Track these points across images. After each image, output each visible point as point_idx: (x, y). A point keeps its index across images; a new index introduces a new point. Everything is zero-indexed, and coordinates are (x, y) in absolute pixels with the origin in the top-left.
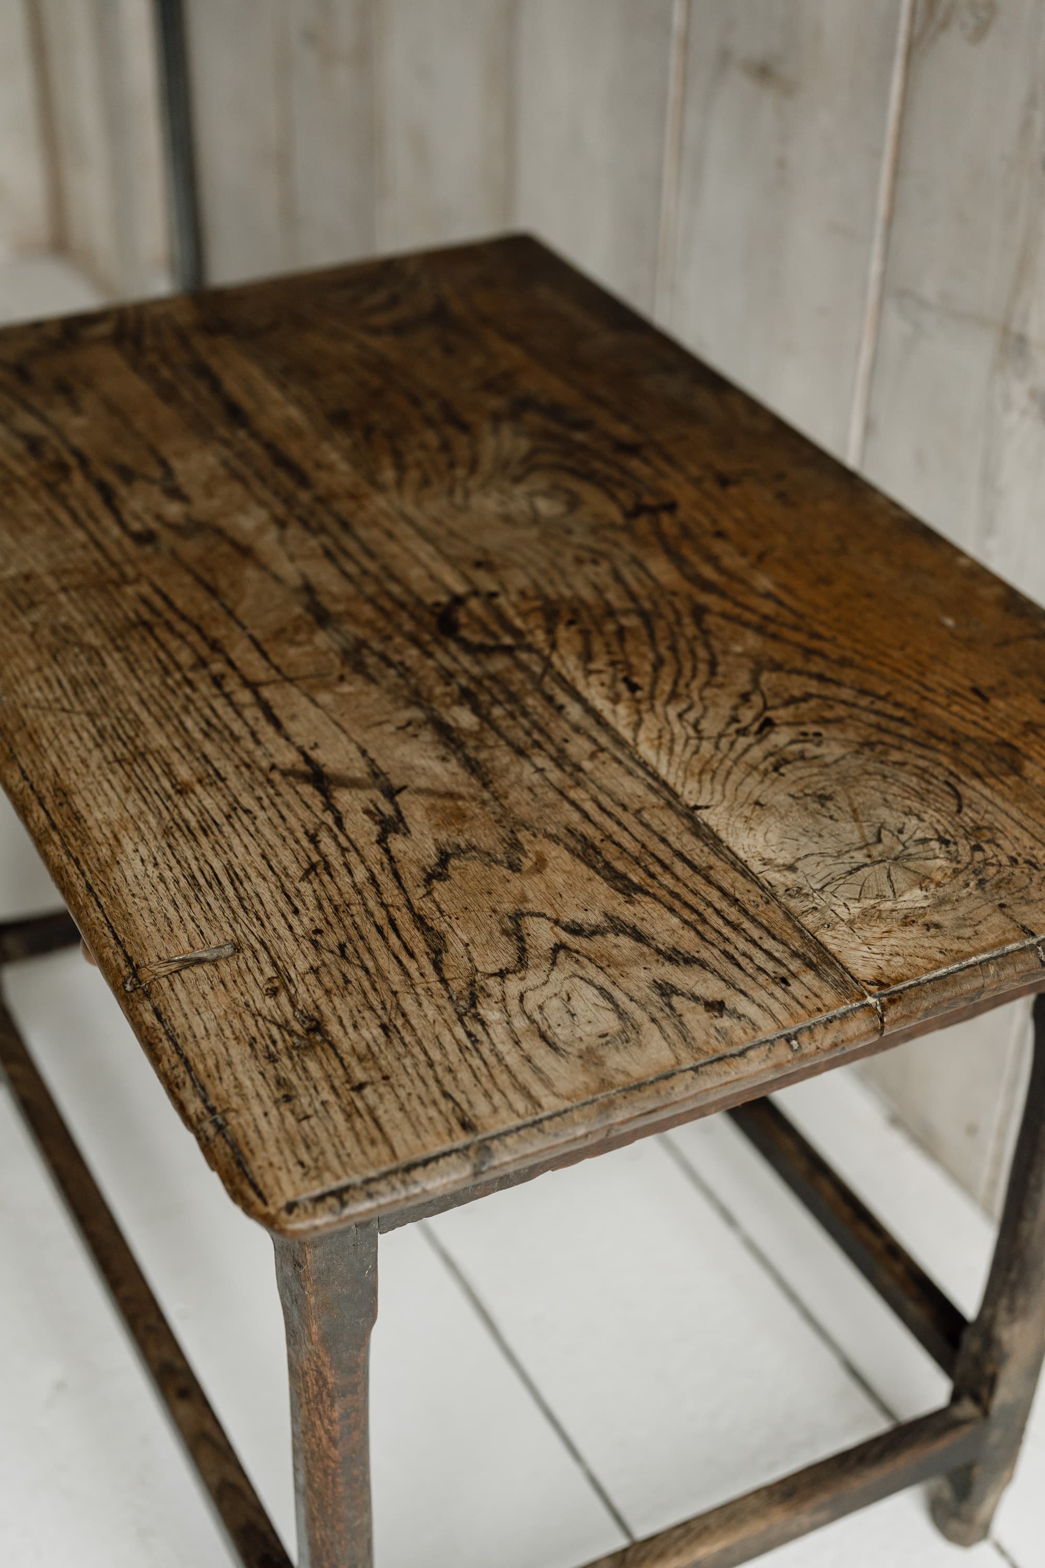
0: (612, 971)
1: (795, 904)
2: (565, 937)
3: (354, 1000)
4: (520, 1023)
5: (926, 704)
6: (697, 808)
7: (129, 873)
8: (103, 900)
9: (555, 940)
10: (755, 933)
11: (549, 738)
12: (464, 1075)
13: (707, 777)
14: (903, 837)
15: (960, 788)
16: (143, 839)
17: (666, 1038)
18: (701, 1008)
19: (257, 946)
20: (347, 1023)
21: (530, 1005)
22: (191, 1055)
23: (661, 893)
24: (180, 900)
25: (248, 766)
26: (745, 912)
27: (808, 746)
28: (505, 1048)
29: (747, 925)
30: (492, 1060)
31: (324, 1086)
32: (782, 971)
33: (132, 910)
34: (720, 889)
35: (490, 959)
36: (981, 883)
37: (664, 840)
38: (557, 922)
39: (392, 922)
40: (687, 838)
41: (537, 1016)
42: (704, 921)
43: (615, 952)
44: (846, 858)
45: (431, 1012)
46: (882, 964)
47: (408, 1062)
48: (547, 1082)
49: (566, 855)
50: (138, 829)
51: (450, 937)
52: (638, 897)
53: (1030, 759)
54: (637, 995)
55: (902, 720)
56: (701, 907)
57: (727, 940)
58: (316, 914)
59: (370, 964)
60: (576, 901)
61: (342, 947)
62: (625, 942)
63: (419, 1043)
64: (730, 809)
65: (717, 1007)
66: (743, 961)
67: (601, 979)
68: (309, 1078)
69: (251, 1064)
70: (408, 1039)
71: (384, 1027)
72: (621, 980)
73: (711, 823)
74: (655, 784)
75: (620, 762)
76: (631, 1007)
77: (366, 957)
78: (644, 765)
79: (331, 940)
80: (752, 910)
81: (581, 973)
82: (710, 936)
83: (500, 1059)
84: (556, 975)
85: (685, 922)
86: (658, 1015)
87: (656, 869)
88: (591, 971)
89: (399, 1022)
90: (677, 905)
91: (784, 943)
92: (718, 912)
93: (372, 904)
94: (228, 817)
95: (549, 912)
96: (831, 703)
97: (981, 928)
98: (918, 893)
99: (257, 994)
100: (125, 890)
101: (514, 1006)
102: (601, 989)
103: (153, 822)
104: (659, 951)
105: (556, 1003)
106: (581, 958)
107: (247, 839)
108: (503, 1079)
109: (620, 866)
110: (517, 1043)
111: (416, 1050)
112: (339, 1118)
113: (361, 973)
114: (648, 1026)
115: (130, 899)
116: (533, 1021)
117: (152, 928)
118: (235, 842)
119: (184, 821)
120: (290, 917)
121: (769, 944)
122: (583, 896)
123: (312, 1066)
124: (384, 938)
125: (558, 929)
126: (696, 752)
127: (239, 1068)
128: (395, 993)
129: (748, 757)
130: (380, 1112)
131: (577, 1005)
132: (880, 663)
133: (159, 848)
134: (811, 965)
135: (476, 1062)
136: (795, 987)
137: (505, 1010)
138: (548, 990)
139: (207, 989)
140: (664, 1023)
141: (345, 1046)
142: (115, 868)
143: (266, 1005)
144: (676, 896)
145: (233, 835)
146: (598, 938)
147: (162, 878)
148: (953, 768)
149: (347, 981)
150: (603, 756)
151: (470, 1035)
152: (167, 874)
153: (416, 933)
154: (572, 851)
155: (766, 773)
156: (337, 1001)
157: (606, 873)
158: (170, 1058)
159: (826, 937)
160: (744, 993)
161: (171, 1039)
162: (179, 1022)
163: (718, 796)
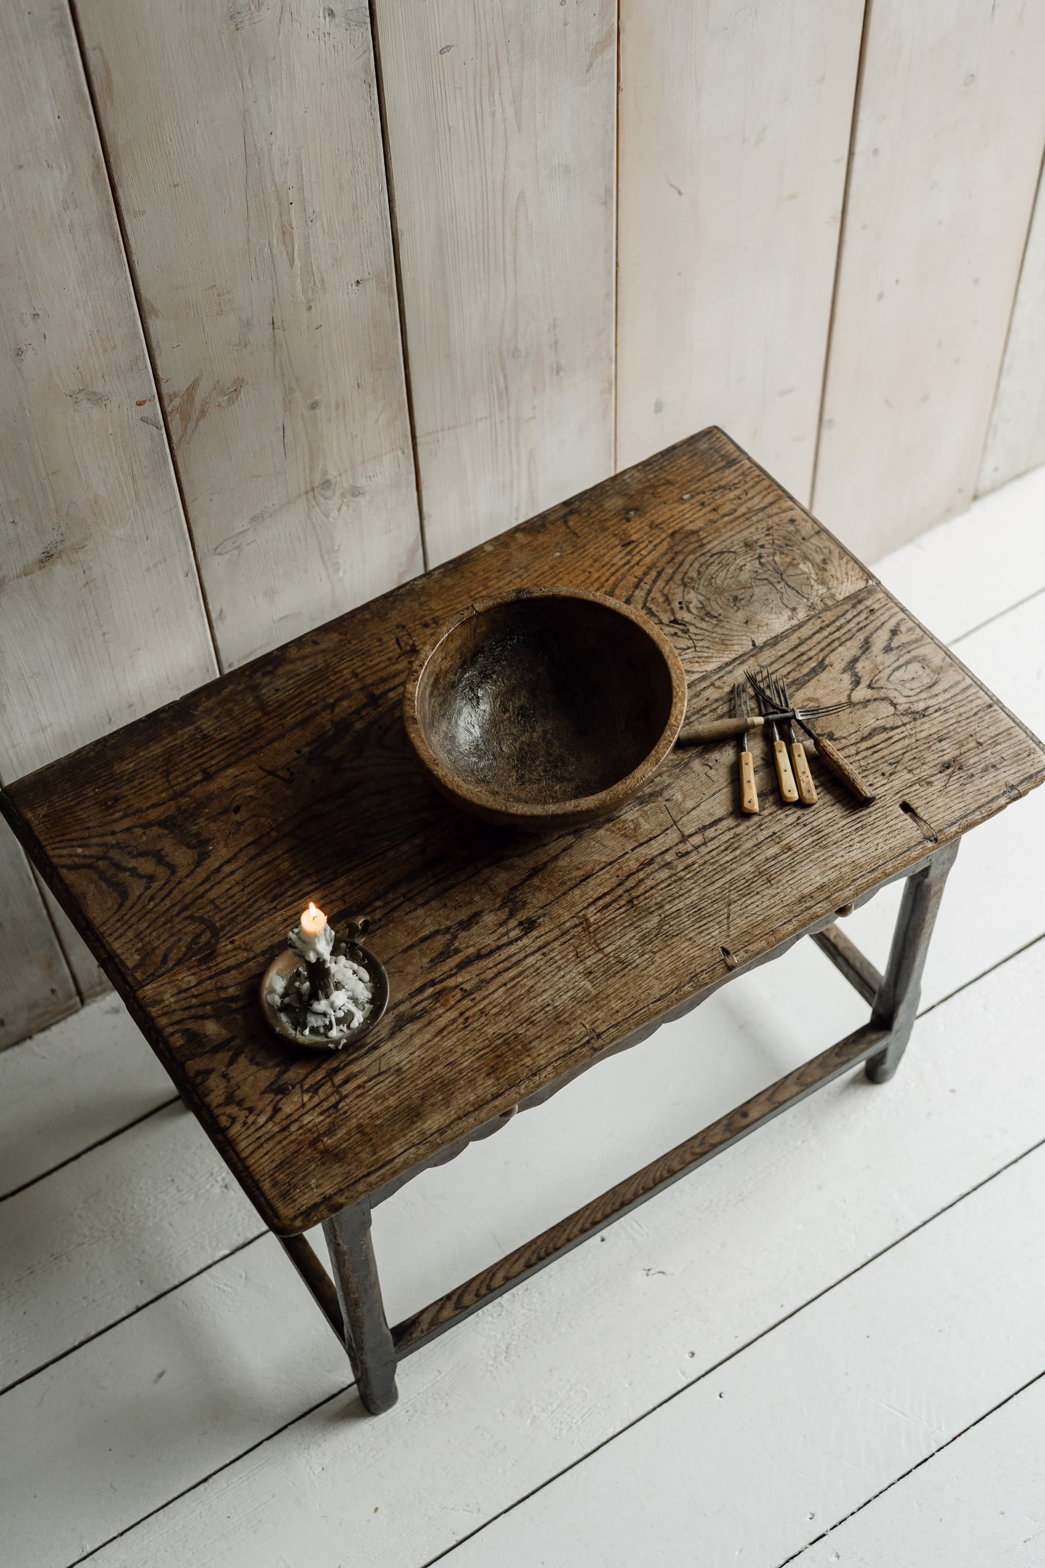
0: (881, 668)
1: (820, 606)
2: (860, 686)
3: (926, 754)
4: (923, 695)
5: (641, 563)
6: (754, 645)
7: (861, 855)
8: (881, 862)
9: (866, 689)
10: (842, 621)
11: (706, 706)
12: (962, 710)
13: (728, 642)
14: (760, 571)
15: (714, 551)
16: (832, 855)
17: (918, 647)
18: (896, 637)
19: (900, 795)
20: (942, 754)
21: (911, 693)
22: (976, 806)
23: (821, 655)
24: (875, 831)
25: (761, 825)
26: (828, 626)
27: (691, 606)
28: (941, 699)
29: (838, 624)
30: (949, 703)
31: (982, 756)
32: (866, 611)
33: (887, 847)
34: (814, 634)
35: (885, 710)
36: (787, 545)
37: (782, 656)
38: (853, 690)
39: (868, 749)
40: (778, 647)
41: (918, 690)
42: (839, 638)
43: (868, 668)
44: (783, 590)
45: (926, 726)
46: (854, 578)
47: (959, 730)
48: (957, 683)
49: (802, 691)
50: (825, 860)
51: (873, 726)
52: (827, 662)
53: (682, 528)
54: (894, 658)
55: (659, 574)
56: (829, 640)
57: (849, 630)
58: (871, 778)
59: (900, 752)
60: (836, 684)
61: (891, 764)
62: (859, 666)
63: (946, 728)
64: (753, 633)
65: (894, 632)
66: (861, 625)
67: (888, 671)
68: (979, 761)
69: (975, 783)
70: (945, 731)
71: (940, 741)
72: (887, 664)
73: (765, 639)
74: (738, 662)
75: (722, 677)
76: (902, 661)
77: (896, 754)
78: (720, 668)
79: (888, 769)
80: (827, 622)
81: (886, 678)
82: (848, 636)
83: (948, 699)
84: (890, 686)
85: (841, 645)
86: (905, 651)
87: (805, 658)
88: (884, 674)
89: (936, 736)
90: (829, 649)
91: (847, 611)
92: (831, 634)
93: (857, 758)
94: (805, 825)
95: (848, 692)
96: (649, 599)
97: (821, 546)
98: (802, 566)
99: (932, 789)
100: (873, 854)
101: (911, 699)
102: (894, 671)
103: (817, 855)
104: (863, 653)
105: (908, 685)
106: (876, 678)
107: (820, 814)
108: (960, 697)
109: (805, 670)
110: (936, 695)
111: (952, 728)
112: (999, 747)
113: (908, 754)
114: (913, 653)
115: (878, 851)
116: (922, 691)
117: (898, 837)
118: (824, 818)
119: (813, 842)
120: (875, 787)
121: (849, 616)
122: (831, 682)
123: (971, 761)
124: (881, 749)
125: (858, 689)
126: (708, 648)
127: (980, 787)
128: (917, 740)
129: (710, 628)
130: (992, 735)
131: (907, 677)
132: (607, 581)
133: (837, 847)
134: (860, 602)
135: (952, 707)
136: (876, 606)
137: (918, 701)
138: (899, 688)
139: (933, 808)
140: (909, 648)
141: (957, 752)
142: (857, 862)
143: (938, 785)
144: (822, 650)
145: (820, 820)
146: (859, 674)
147: (860, 842)
148: (698, 554)
149: (914, 758)
150: (717, 683)
151: (936, 711)
152: (857, 840)
153: (874, 739)
154: (798, 690)
155: (721, 621)
156: (927, 760)
157: (812, 676)
158: (977, 816)
159: (841, 597)
160: (883, 624)
161: (966, 816)
162: (958, 814)
163: (744, 638)
